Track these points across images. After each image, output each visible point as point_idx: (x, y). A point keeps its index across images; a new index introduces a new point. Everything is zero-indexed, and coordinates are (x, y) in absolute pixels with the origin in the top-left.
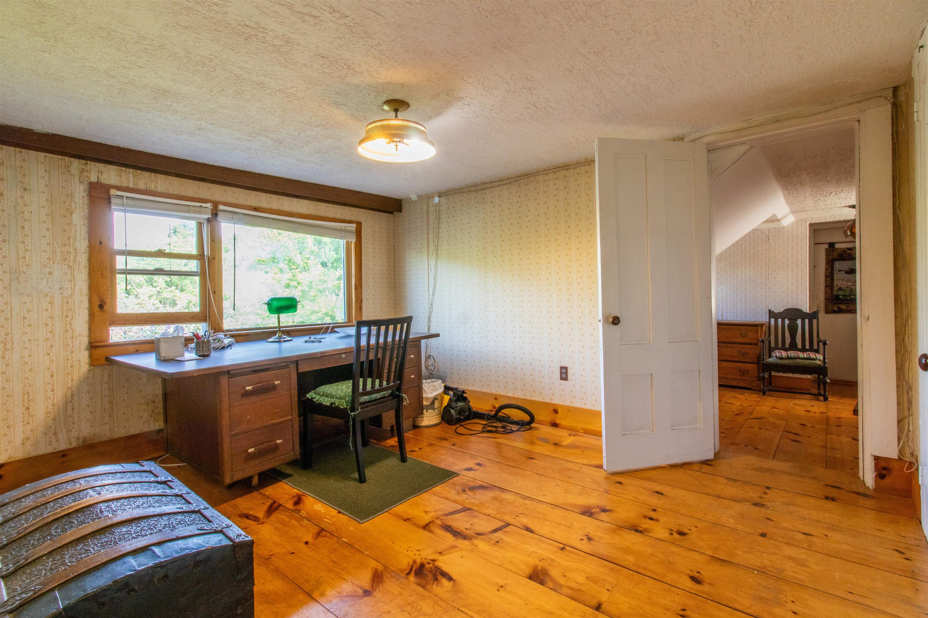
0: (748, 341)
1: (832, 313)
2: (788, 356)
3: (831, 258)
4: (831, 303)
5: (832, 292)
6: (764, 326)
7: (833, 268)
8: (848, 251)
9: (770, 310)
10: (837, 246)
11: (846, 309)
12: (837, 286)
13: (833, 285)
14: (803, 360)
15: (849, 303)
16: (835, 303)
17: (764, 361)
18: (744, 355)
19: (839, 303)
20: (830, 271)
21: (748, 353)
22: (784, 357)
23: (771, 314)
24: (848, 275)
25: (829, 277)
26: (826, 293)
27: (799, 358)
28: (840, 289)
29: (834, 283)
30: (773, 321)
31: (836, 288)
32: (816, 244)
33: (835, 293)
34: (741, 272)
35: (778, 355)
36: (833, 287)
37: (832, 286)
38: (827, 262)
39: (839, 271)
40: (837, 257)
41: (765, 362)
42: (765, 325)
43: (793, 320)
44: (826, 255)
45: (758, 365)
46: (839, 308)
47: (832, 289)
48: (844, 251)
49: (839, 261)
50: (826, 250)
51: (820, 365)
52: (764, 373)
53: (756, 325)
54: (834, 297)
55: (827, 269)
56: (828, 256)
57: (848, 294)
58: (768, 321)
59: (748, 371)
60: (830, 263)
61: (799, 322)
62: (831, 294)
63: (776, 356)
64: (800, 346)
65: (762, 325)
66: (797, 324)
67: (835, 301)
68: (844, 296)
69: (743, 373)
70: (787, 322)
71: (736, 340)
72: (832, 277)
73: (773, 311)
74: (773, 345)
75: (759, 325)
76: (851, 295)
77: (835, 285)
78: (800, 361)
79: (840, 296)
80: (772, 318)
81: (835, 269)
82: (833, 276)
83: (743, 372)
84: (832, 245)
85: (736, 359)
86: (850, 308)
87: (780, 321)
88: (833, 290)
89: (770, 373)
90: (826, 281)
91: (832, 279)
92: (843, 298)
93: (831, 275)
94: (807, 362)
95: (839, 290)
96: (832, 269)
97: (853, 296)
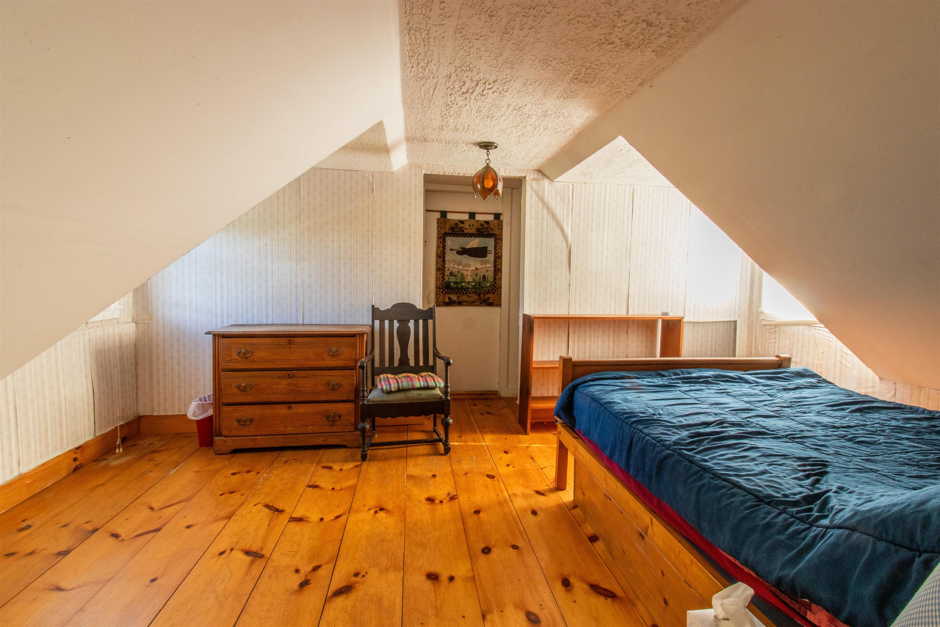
0: (340, 363)
1: (443, 305)
2: (398, 386)
3: (442, 231)
4: (442, 292)
5: (443, 277)
6: (365, 335)
7: (445, 245)
8: (460, 224)
9: (373, 306)
10: (450, 216)
11: (457, 300)
12: (448, 269)
13: (445, 268)
14: (419, 392)
15: (460, 293)
16: (446, 293)
17: (363, 400)
18: (333, 388)
19: (449, 293)
20: (441, 249)
21: (340, 385)
22: (393, 389)
23: (376, 313)
24: (459, 257)
25: (440, 257)
26: (437, 279)
27: (414, 389)
28: (452, 274)
29: (446, 265)
30: (377, 323)
31: (447, 273)
32: (427, 211)
33: (446, 278)
34: (333, 241)
35: (384, 387)
36: (445, 272)
37: (443, 270)
38: (439, 238)
39: (451, 250)
40: (448, 232)
41: (366, 403)
42: (367, 334)
43: (404, 322)
44: (438, 227)
45: (355, 404)
46: (449, 298)
47: (443, 273)
48: (456, 224)
49: (450, 236)
50: (438, 219)
51: (441, 398)
52: (364, 421)
53: (353, 335)
54: (444, 285)
55: (438, 247)
56: (440, 229)
57: (459, 280)
58: (371, 323)
59: (340, 416)
60: (442, 238)
61: (411, 324)
62: (443, 281)
63: (382, 389)
64: (412, 363)
65: (362, 335)
66: (409, 327)
67: (446, 290)
68: (455, 283)
69: (333, 421)
70: (396, 324)
71: (322, 364)
72: (443, 258)
73: (378, 308)
74: (377, 364)
75: (357, 334)
76: (462, 282)
77: (446, 268)
78: (415, 393)
79: (451, 284)
80: (377, 319)
81: (446, 248)
82: (445, 257)
83: (332, 419)
84: (444, 214)
85: (323, 398)
86: (461, 300)
87: (387, 322)
88: (445, 275)
89: (373, 422)
90: (437, 263)
91: (444, 261)
92: (454, 286)
93: (443, 255)
94: (424, 393)
95: (450, 276)
96: (444, 247)
97: (463, 284)
